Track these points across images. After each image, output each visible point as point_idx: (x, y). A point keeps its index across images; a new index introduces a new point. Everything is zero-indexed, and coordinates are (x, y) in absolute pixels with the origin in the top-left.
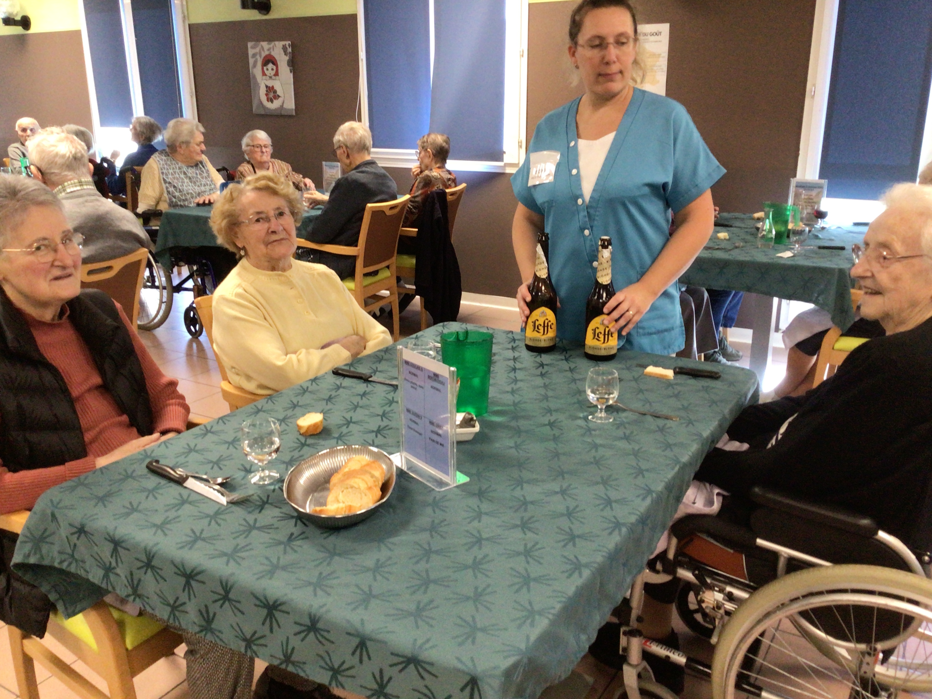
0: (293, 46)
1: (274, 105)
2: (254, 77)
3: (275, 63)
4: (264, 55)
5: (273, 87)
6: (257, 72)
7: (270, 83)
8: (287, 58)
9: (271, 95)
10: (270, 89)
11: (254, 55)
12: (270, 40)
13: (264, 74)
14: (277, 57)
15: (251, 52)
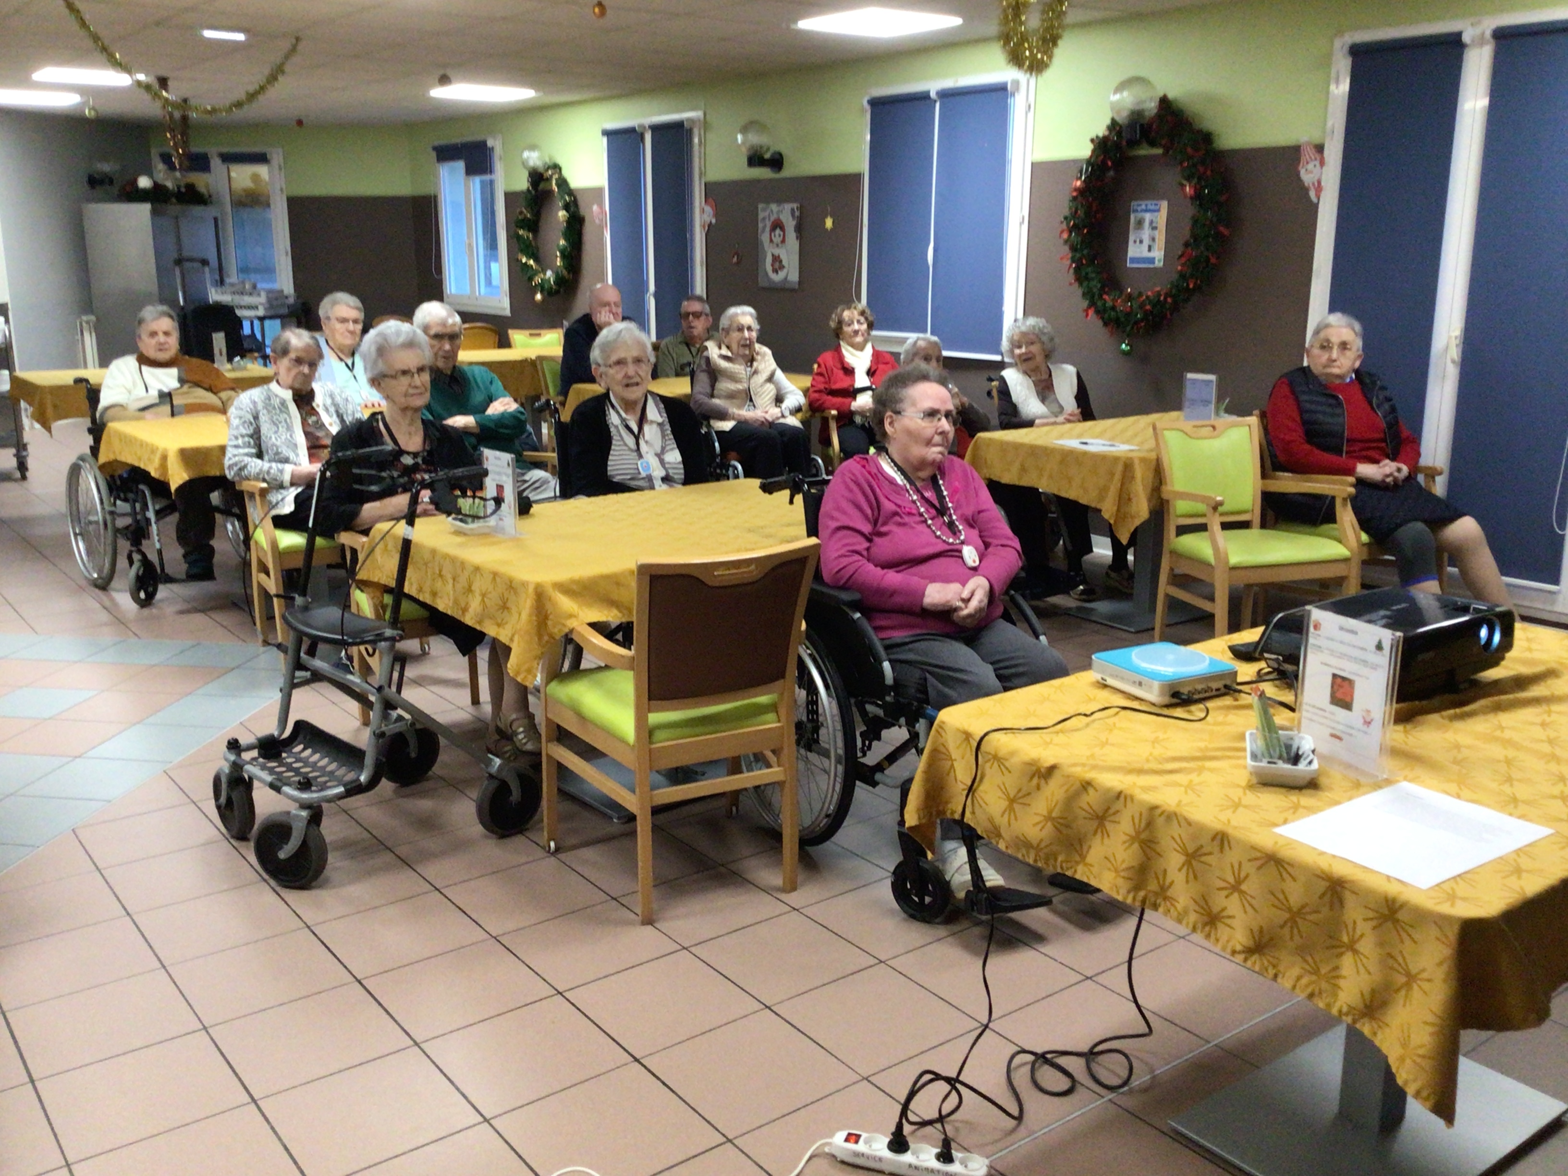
0: (801, 208)
1: (777, 278)
2: (762, 242)
3: (782, 228)
4: (772, 219)
5: (779, 256)
6: (765, 238)
7: (777, 252)
8: (794, 223)
9: (777, 265)
10: (776, 259)
11: (764, 219)
12: (780, 201)
13: (771, 241)
14: (784, 221)
15: (761, 215)
